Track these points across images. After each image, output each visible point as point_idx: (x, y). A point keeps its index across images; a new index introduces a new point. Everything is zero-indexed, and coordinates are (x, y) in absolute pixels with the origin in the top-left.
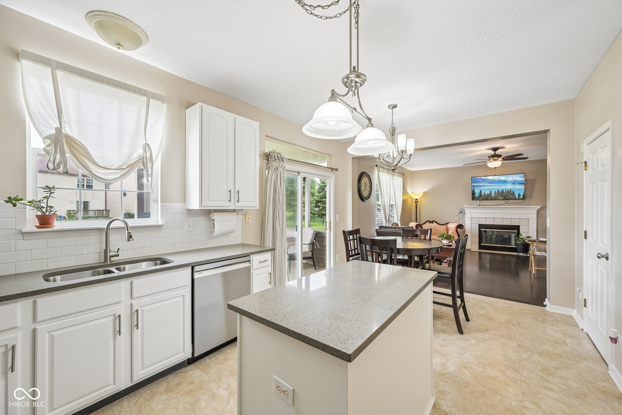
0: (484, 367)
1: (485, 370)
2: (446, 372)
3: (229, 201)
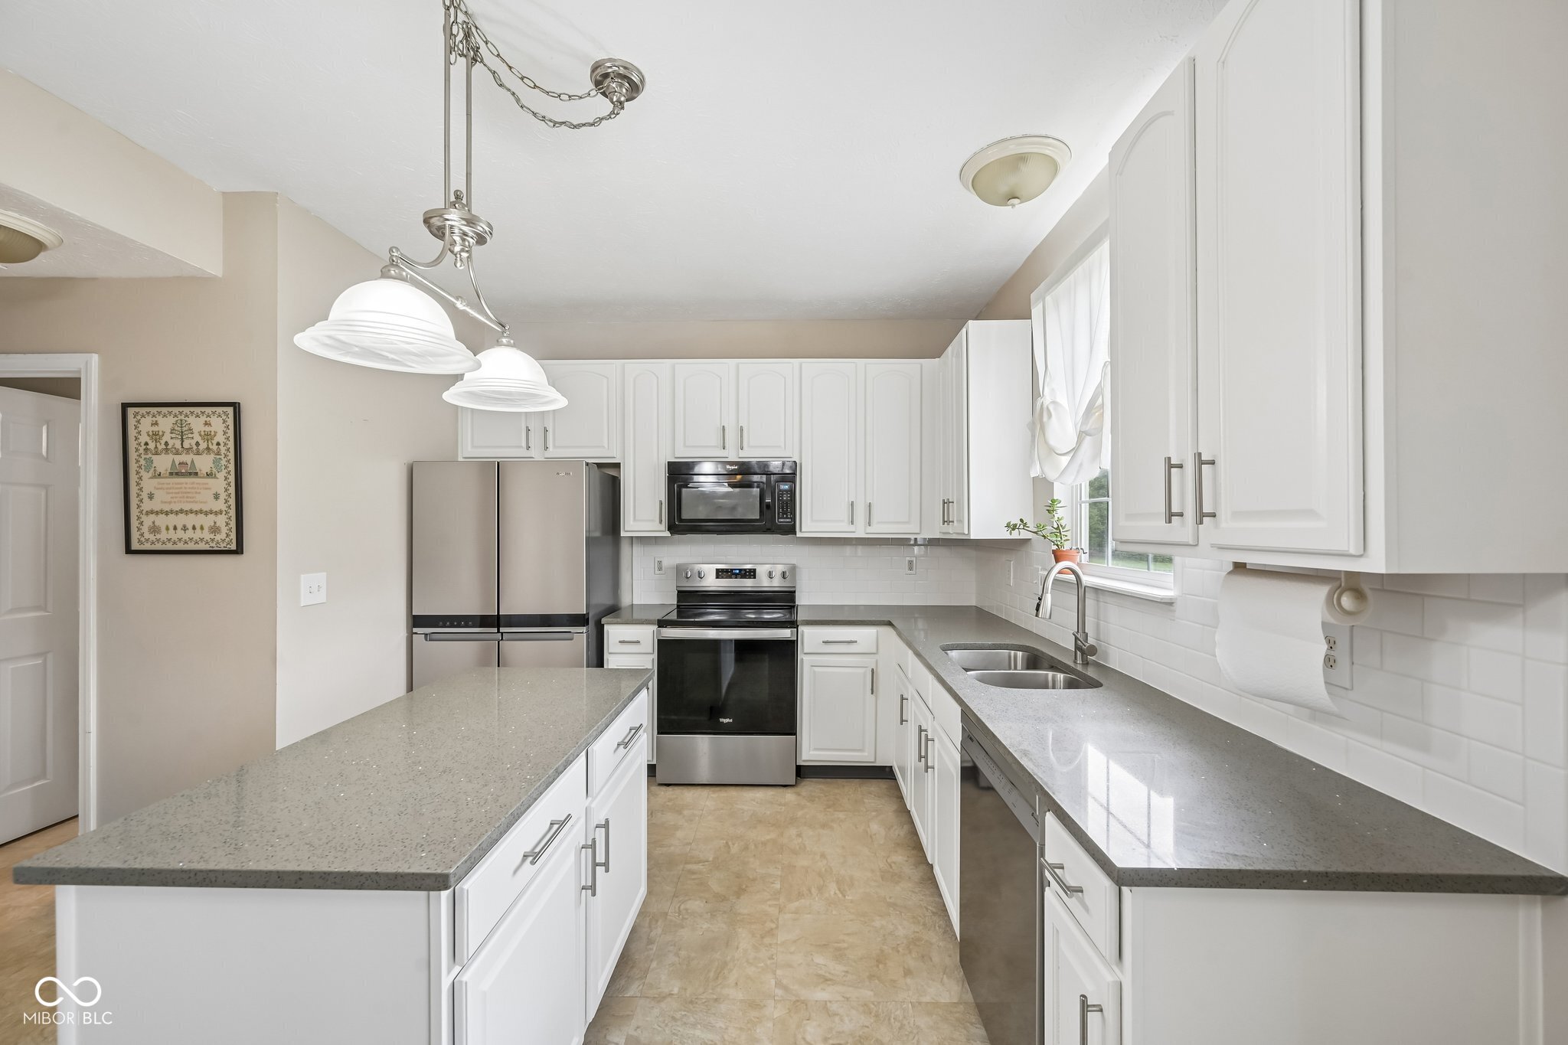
3: (1170, 515)
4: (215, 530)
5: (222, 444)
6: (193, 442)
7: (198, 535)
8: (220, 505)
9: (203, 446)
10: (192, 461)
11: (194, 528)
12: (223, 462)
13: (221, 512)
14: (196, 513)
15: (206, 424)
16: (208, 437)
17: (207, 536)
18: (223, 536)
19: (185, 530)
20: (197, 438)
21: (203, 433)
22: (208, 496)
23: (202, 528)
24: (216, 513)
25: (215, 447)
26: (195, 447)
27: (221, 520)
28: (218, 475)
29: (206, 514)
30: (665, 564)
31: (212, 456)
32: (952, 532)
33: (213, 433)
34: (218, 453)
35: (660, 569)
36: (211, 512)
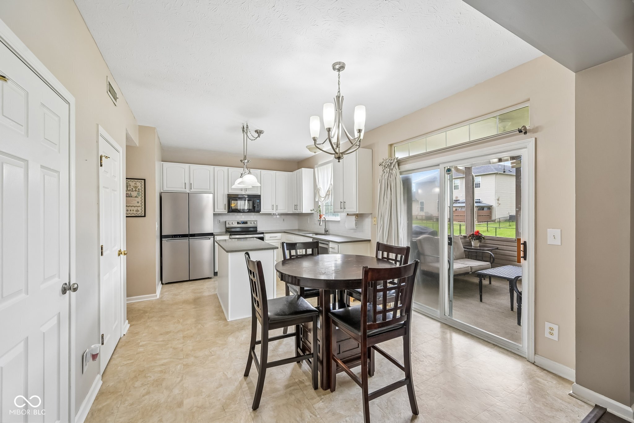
0: (211, 353)
1: (209, 351)
2: (232, 335)
3: (341, 208)
4: (137, 211)
5: (140, 189)
6: (131, 189)
7: (132, 212)
8: (139, 204)
9: (134, 189)
10: (131, 193)
11: (131, 210)
12: (140, 194)
13: (139, 206)
14: (131, 206)
15: (135, 184)
16: (136, 187)
17: (135, 212)
18: (140, 212)
19: (128, 211)
20: (132, 187)
21: (134, 186)
22: (136, 202)
23: (133, 210)
24: (138, 207)
25: (138, 190)
26: (131, 190)
27: (139, 209)
28: (138, 197)
29: (135, 207)
30: (221, 221)
31: (137, 192)
32: (297, 212)
33: (137, 186)
34: (139, 191)
35: (220, 222)
36: (136, 206)
